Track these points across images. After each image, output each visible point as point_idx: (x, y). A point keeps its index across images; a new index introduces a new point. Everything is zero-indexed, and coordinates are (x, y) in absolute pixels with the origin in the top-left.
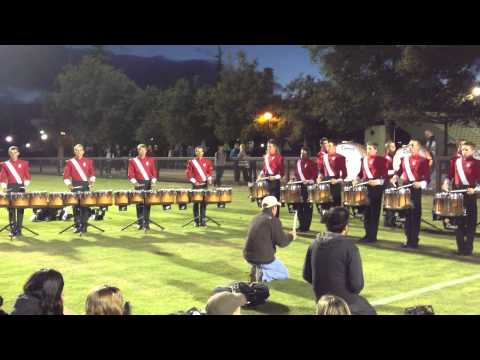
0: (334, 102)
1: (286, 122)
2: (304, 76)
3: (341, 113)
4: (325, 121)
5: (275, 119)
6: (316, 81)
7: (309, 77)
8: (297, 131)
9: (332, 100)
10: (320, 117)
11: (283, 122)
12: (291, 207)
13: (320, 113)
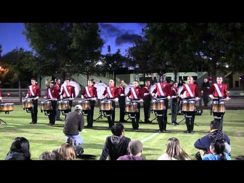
0: (36, 62)
1: (9, 71)
2: (19, 48)
3: (40, 67)
4: (32, 71)
5: (3, 70)
6: (25, 51)
7: (21, 49)
8: (16, 75)
9: (35, 61)
10: (28, 69)
11: (8, 71)
12: (46, 112)
13: (29, 67)
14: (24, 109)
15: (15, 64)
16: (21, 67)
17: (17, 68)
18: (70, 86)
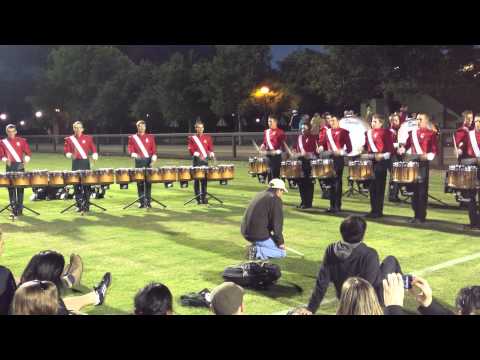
0: (332, 75)
1: (283, 97)
3: (339, 86)
4: (323, 95)
5: (272, 93)
10: (317, 91)
11: (280, 96)
12: (292, 182)
13: (318, 87)
14: (254, 176)
15: (293, 81)
16: (304, 87)
17: (296, 89)
18: (339, 129)
